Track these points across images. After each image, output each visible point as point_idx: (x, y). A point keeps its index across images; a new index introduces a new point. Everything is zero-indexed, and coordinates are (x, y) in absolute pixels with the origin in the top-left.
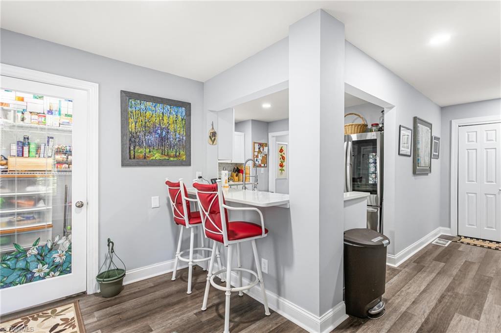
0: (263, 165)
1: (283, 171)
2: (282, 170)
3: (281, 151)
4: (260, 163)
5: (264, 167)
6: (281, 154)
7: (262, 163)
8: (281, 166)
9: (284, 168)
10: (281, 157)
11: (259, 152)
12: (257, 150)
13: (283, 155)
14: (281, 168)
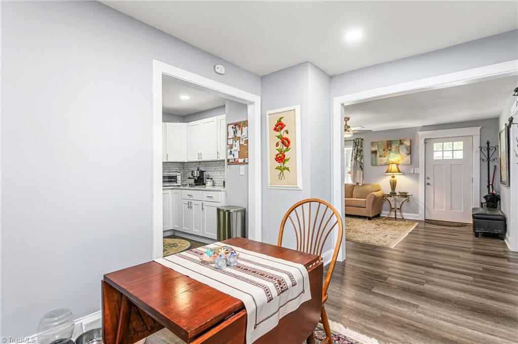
0: (241, 161)
1: (285, 172)
2: (282, 169)
3: (279, 126)
4: (237, 156)
5: (244, 163)
6: (278, 134)
7: (239, 157)
8: (281, 159)
9: (287, 164)
10: (279, 140)
11: (236, 138)
12: (231, 135)
13: (285, 135)
14: (278, 164)
